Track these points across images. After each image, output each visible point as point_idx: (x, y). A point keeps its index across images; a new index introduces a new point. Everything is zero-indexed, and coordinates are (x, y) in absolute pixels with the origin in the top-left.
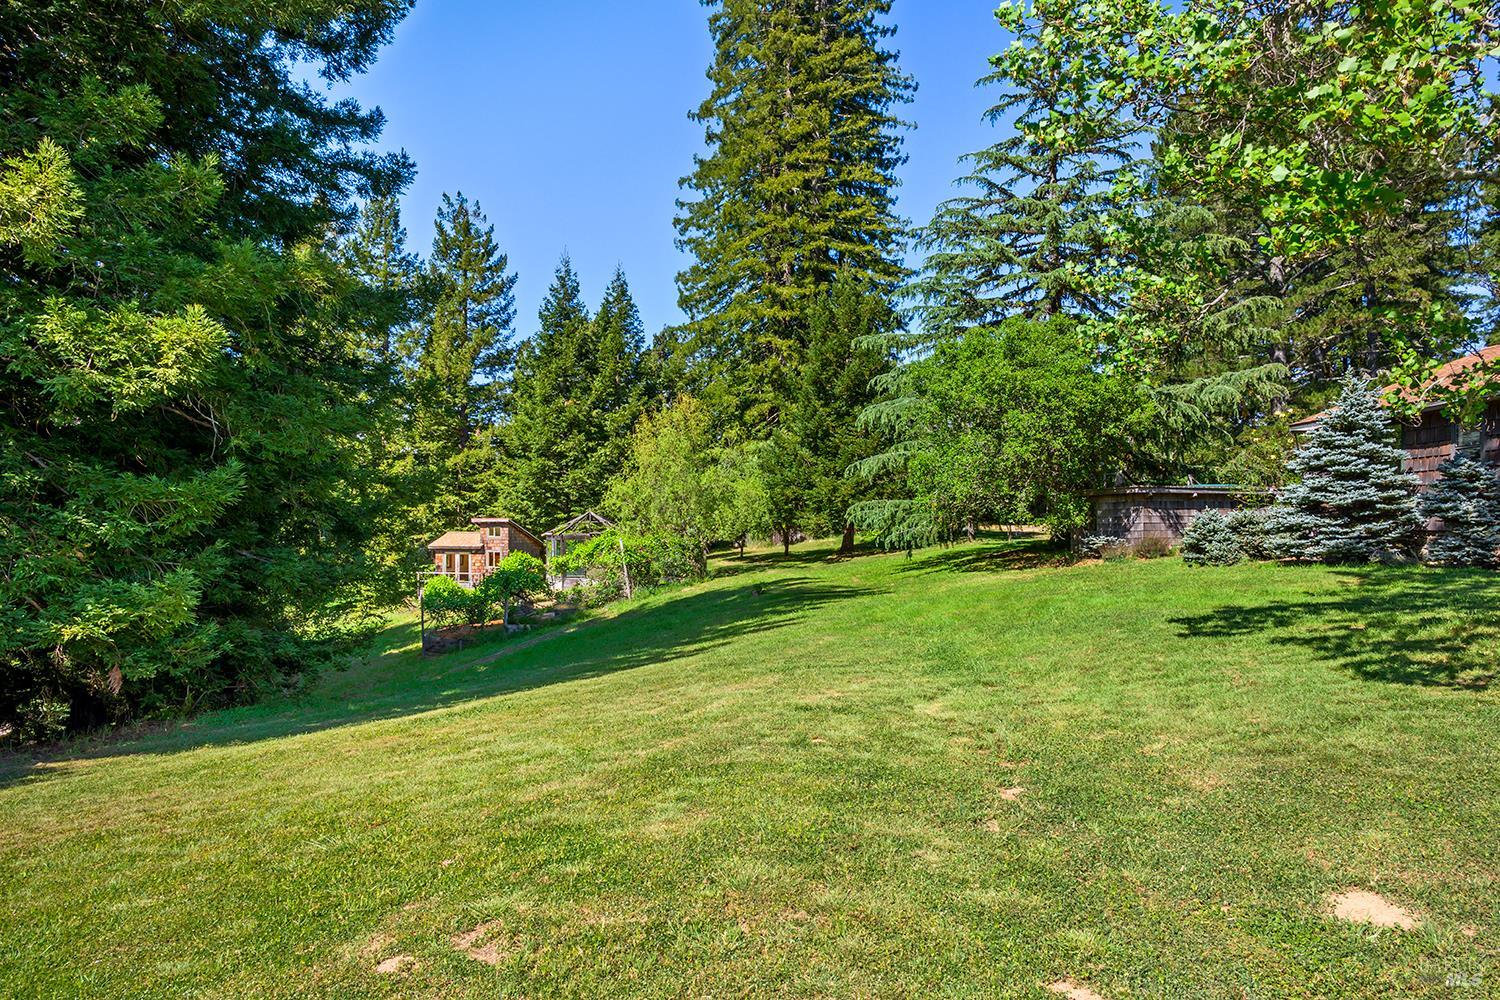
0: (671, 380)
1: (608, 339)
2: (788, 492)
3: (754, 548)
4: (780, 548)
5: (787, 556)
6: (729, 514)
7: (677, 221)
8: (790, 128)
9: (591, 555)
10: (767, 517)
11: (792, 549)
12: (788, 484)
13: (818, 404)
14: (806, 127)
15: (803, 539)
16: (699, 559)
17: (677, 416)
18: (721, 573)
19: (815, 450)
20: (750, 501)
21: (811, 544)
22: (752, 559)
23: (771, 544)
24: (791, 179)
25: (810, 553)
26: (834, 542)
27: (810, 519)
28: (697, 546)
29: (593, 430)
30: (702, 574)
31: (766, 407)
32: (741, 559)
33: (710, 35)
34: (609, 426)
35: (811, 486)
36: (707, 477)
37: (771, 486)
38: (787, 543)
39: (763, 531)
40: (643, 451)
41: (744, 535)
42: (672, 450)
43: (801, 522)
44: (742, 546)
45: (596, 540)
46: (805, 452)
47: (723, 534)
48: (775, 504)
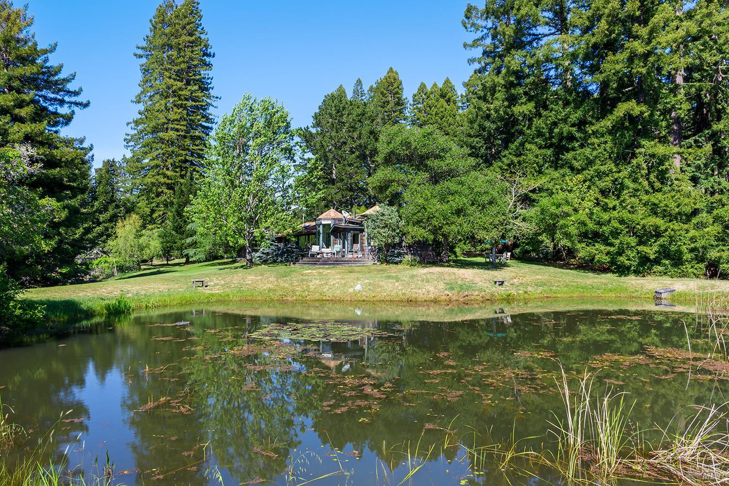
0: (125, 203)
1: (101, 188)
2: (168, 245)
3: (156, 262)
4: (165, 262)
5: (168, 265)
6: (148, 251)
7: (125, 140)
8: (172, 116)
9: (98, 264)
10: (161, 252)
11: (169, 262)
12: (168, 242)
13: (178, 218)
14: (177, 117)
15: (174, 259)
16: (138, 265)
17: (132, 221)
18: (145, 269)
19: (177, 232)
20: (155, 247)
21: (177, 261)
22: (155, 266)
23: (162, 261)
24: (172, 134)
25: (175, 264)
26: (184, 260)
27: (176, 253)
28: (138, 261)
29: (95, 220)
30: (140, 269)
31: (161, 213)
32: (152, 265)
33: (140, 71)
34: (101, 219)
35: (175, 243)
36: (141, 240)
37: (162, 243)
38: (168, 260)
39: (159, 256)
40: (120, 231)
41: (153, 258)
42: (130, 231)
43: (172, 254)
44: (152, 262)
45: (99, 259)
46: (173, 232)
47: (145, 257)
48: (164, 248)
